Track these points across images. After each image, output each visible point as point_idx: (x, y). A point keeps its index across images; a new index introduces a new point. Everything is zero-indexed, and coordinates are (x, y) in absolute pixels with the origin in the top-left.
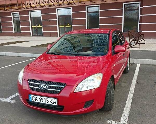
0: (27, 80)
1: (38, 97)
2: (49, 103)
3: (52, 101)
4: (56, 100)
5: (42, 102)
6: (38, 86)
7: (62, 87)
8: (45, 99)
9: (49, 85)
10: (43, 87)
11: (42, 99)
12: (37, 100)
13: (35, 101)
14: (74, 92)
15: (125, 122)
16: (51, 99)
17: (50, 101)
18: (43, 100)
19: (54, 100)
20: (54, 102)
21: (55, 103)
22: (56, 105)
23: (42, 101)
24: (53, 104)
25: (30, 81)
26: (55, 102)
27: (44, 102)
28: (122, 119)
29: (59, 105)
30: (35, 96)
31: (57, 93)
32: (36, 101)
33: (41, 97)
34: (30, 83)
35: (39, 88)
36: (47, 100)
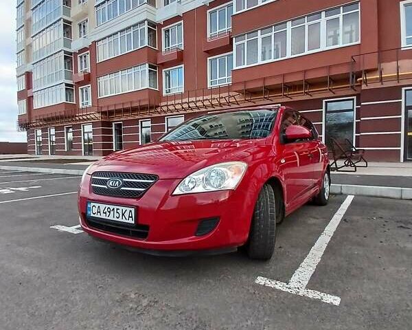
0: (92, 175)
1: (102, 206)
2: (120, 220)
3: (127, 215)
4: (133, 210)
5: (108, 216)
6: (104, 182)
7: (148, 184)
8: (113, 209)
9: (124, 180)
10: (112, 183)
11: (109, 210)
12: (100, 212)
13: (95, 216)
15: (299, 284)
16: (124, 209)
17: (123, 215)
18: (110, 212)
19: (130, 211)
20: (129, 217)
22: (133, 222)
23: (108, 214)
24: (127, 221)
25: (95, 176)
26: (132, 217)
27: (111, 218)
28: (294, 278)
29: (140, 222)
30: (97, 205)
32: (98, 216)
33: (108, 206)
34: (94, 179)
35: (106, 187)
36: (118, 211)
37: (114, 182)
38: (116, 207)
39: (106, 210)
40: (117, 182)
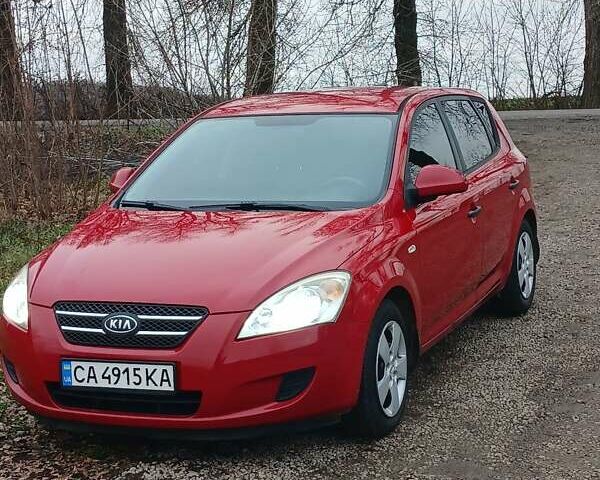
0: (52, 307)
2: (143, 386)
3: (157, 377)
4: (170, 369)
5: (116, 383)
7: (191, 323)
8: (127, 370)
9: (141, 317)
10: (117, 324)
11: (116, 372)
12: (94, 377)
13: (84, 384)
14: (240, 336)
16: (151, 368)
17: (149, 378)
18: (118, 375)
19: (164, 371)
20: (162, 380)
21: (165, 384)
22: (172, 389)
23: (114, 379)
24: (158, 388)
25: (61, 309)
26: (168, 380)
27: (122, 384)
29: (184, 388)
30: (86, 365)
31: (172, 345)
32: (92, 383)
33: (112, 366)
34: (62, 316)
35: (100, 330)
36: (137, 372)
37: (121, 321)
38: (131, 367)
39: (109, 372)
40: (127, 322)
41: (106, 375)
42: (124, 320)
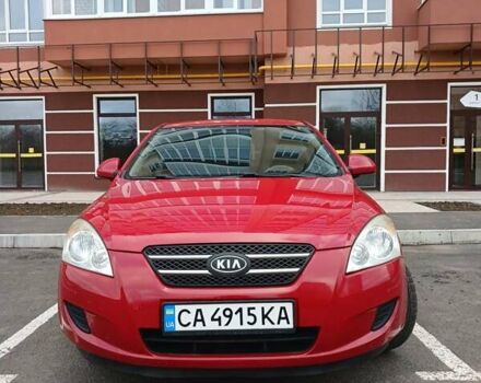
0: (142, 252)
1: (208, 310)
2: (259, 326)
3: (274, 316)
4: (289, 307)
5: (227, 324)
6: (202, 264)
8: (240, 310)
9: (249, 256)
10: (225, 264)
11: (228, 313)
12: (202, 320)
13: (190, 328)
14: (348, 271)
16: (267, 306)
17: (265, 316)
18: (230, 317)
19: (282, 308)
20: (280, 318)
21: (283, 322)
22: (291, 326)
23: (225, 320)
24: (276, 326)
25: (154, 254)
26: (286, 318)
27: (235, 325)
29: (301, 325)
30: (193, 308)
31: (286, 282)
32: (199, 326)
33: (223, 307)
34: (157, 261)
35: (206, 272)
36: (252, 311)
37: (229, 262)
38: (245, 307)
39: (220, 313)
40: (236, 262)
41: (216, 317)
42: (232, 261)
